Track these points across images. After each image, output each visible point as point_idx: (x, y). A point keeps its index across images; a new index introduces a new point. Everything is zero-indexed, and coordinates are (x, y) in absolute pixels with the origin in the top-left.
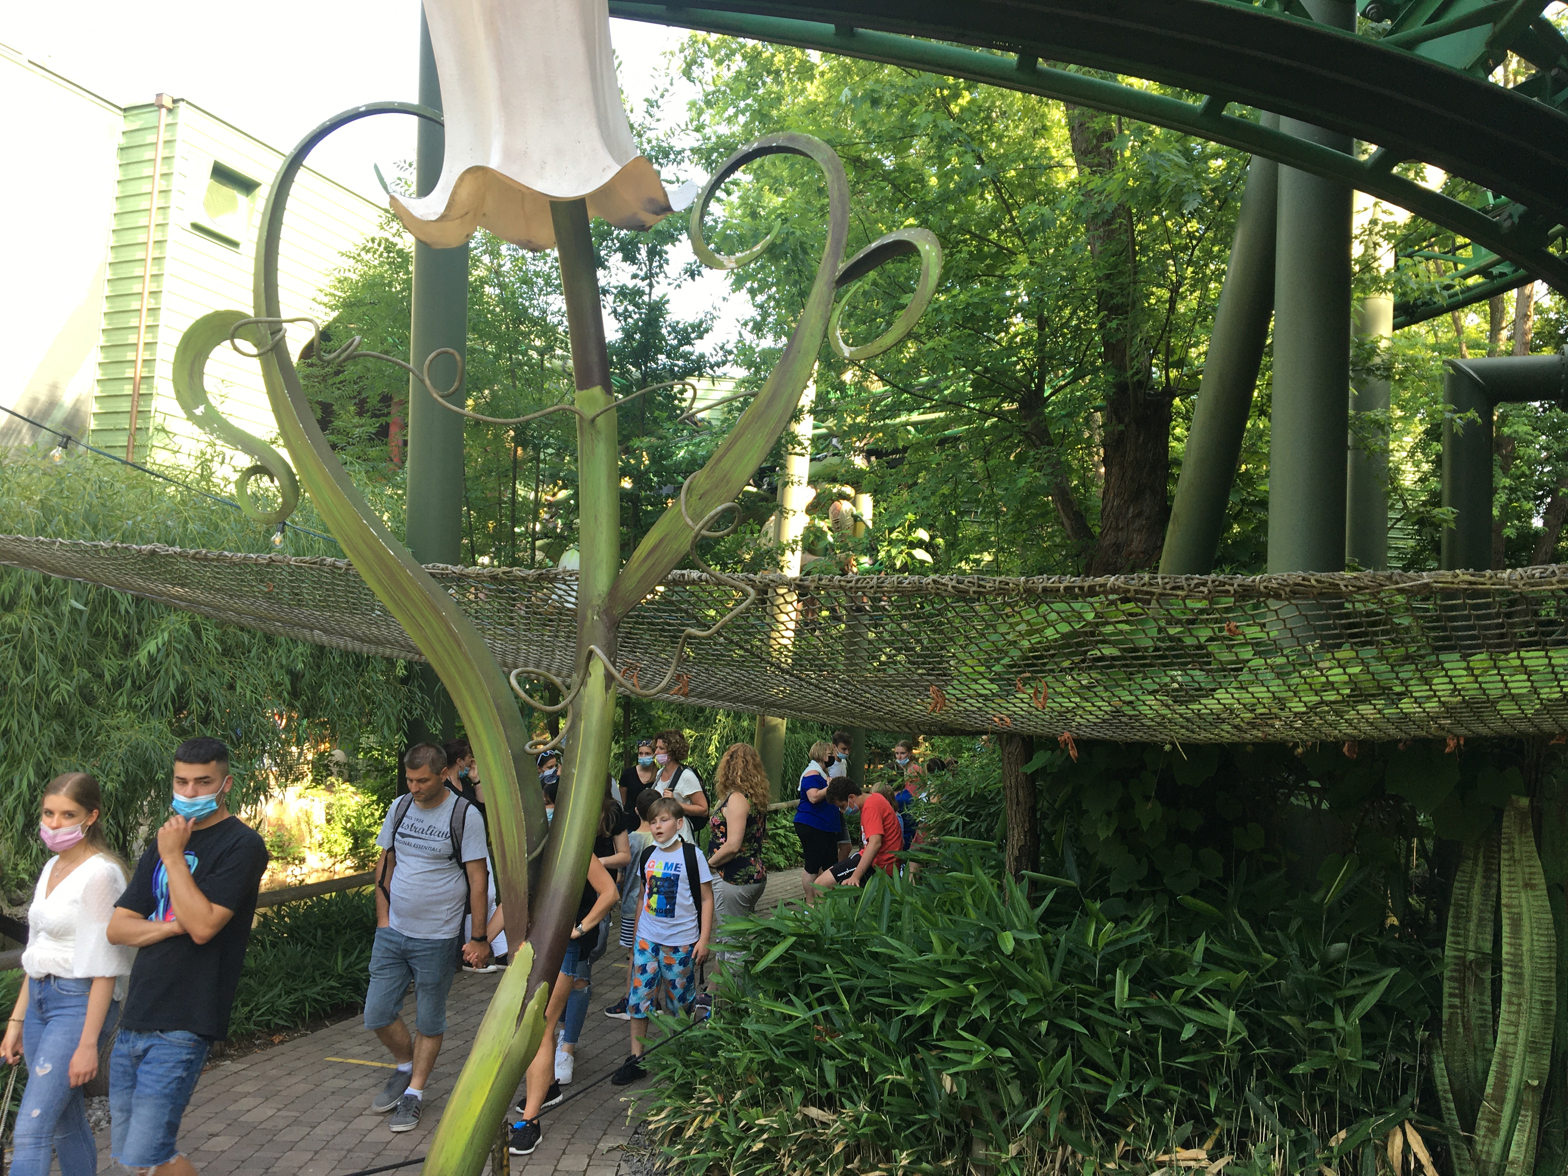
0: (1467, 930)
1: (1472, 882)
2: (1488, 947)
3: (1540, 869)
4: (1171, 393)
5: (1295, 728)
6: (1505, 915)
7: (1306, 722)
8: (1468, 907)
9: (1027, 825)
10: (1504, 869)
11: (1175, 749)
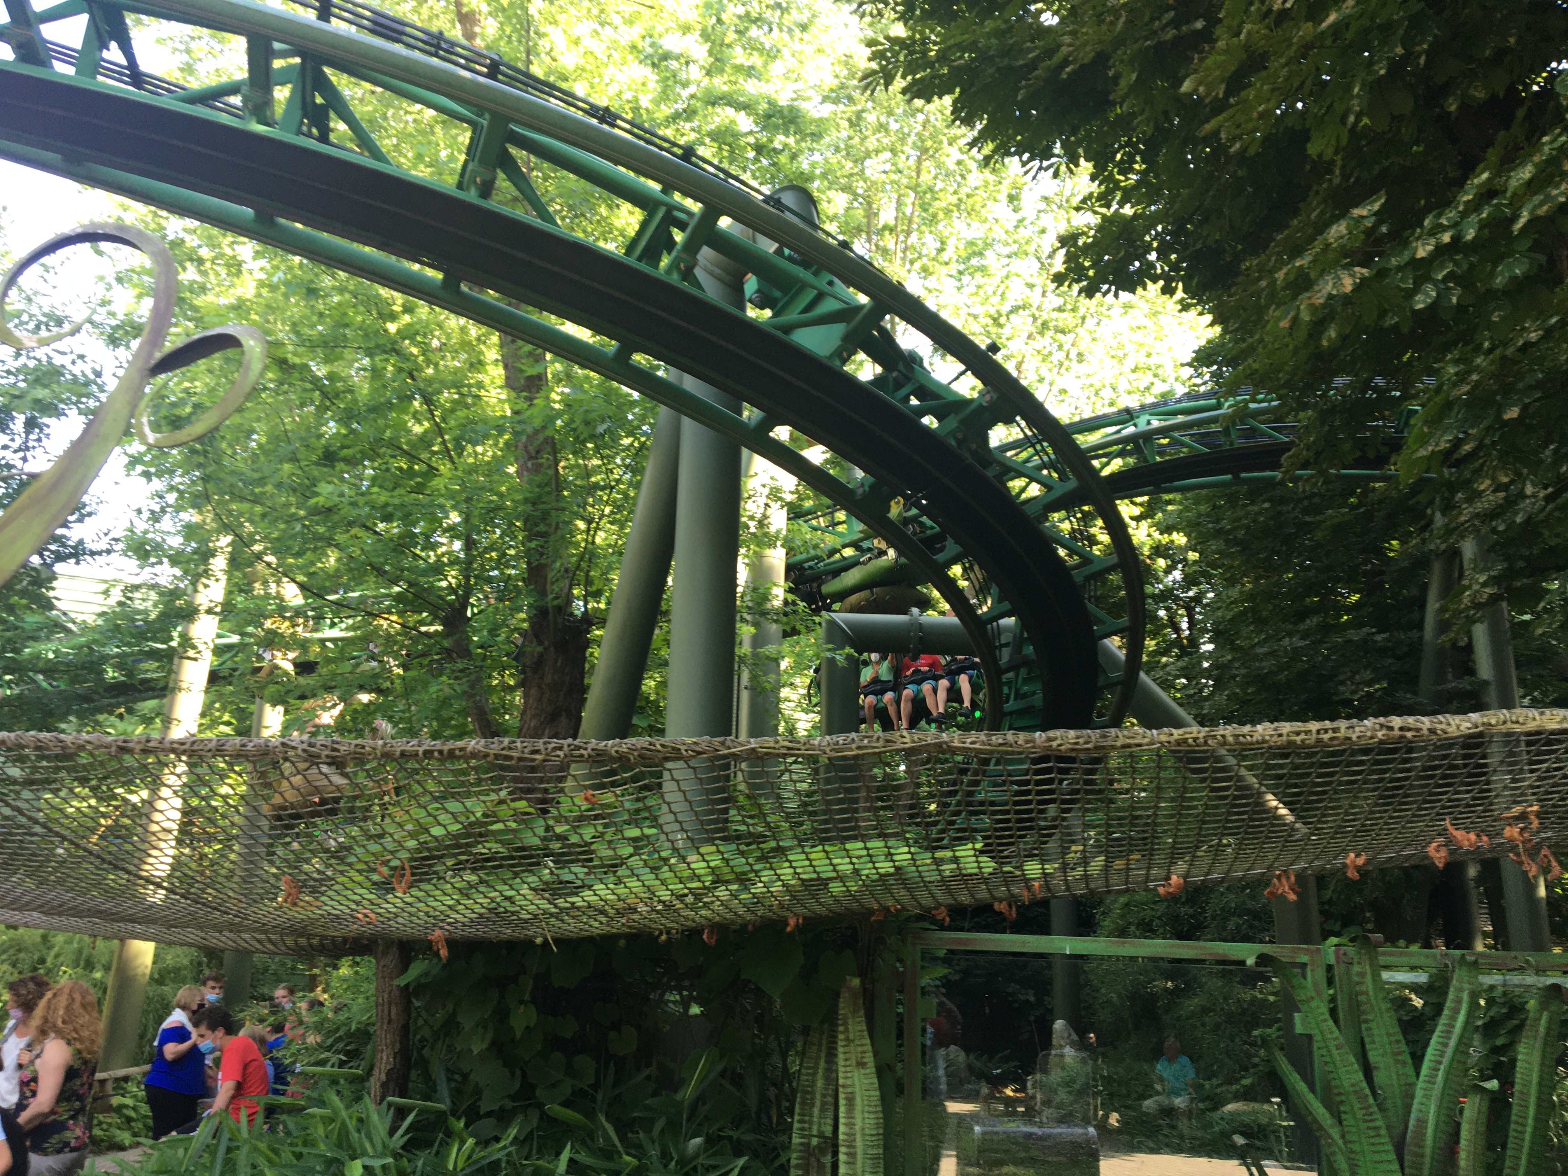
0: (811, 1116)
1: (816, 1068)
2: (828, 1130)
3: (870, 1048)
4: (589, 620)
5: (658, 912)
6: (841, 1096)
7: (668, 906)
8: (813, 1093)
9: (398, 1046)
10: (840, 1050)
11: (545, 943)
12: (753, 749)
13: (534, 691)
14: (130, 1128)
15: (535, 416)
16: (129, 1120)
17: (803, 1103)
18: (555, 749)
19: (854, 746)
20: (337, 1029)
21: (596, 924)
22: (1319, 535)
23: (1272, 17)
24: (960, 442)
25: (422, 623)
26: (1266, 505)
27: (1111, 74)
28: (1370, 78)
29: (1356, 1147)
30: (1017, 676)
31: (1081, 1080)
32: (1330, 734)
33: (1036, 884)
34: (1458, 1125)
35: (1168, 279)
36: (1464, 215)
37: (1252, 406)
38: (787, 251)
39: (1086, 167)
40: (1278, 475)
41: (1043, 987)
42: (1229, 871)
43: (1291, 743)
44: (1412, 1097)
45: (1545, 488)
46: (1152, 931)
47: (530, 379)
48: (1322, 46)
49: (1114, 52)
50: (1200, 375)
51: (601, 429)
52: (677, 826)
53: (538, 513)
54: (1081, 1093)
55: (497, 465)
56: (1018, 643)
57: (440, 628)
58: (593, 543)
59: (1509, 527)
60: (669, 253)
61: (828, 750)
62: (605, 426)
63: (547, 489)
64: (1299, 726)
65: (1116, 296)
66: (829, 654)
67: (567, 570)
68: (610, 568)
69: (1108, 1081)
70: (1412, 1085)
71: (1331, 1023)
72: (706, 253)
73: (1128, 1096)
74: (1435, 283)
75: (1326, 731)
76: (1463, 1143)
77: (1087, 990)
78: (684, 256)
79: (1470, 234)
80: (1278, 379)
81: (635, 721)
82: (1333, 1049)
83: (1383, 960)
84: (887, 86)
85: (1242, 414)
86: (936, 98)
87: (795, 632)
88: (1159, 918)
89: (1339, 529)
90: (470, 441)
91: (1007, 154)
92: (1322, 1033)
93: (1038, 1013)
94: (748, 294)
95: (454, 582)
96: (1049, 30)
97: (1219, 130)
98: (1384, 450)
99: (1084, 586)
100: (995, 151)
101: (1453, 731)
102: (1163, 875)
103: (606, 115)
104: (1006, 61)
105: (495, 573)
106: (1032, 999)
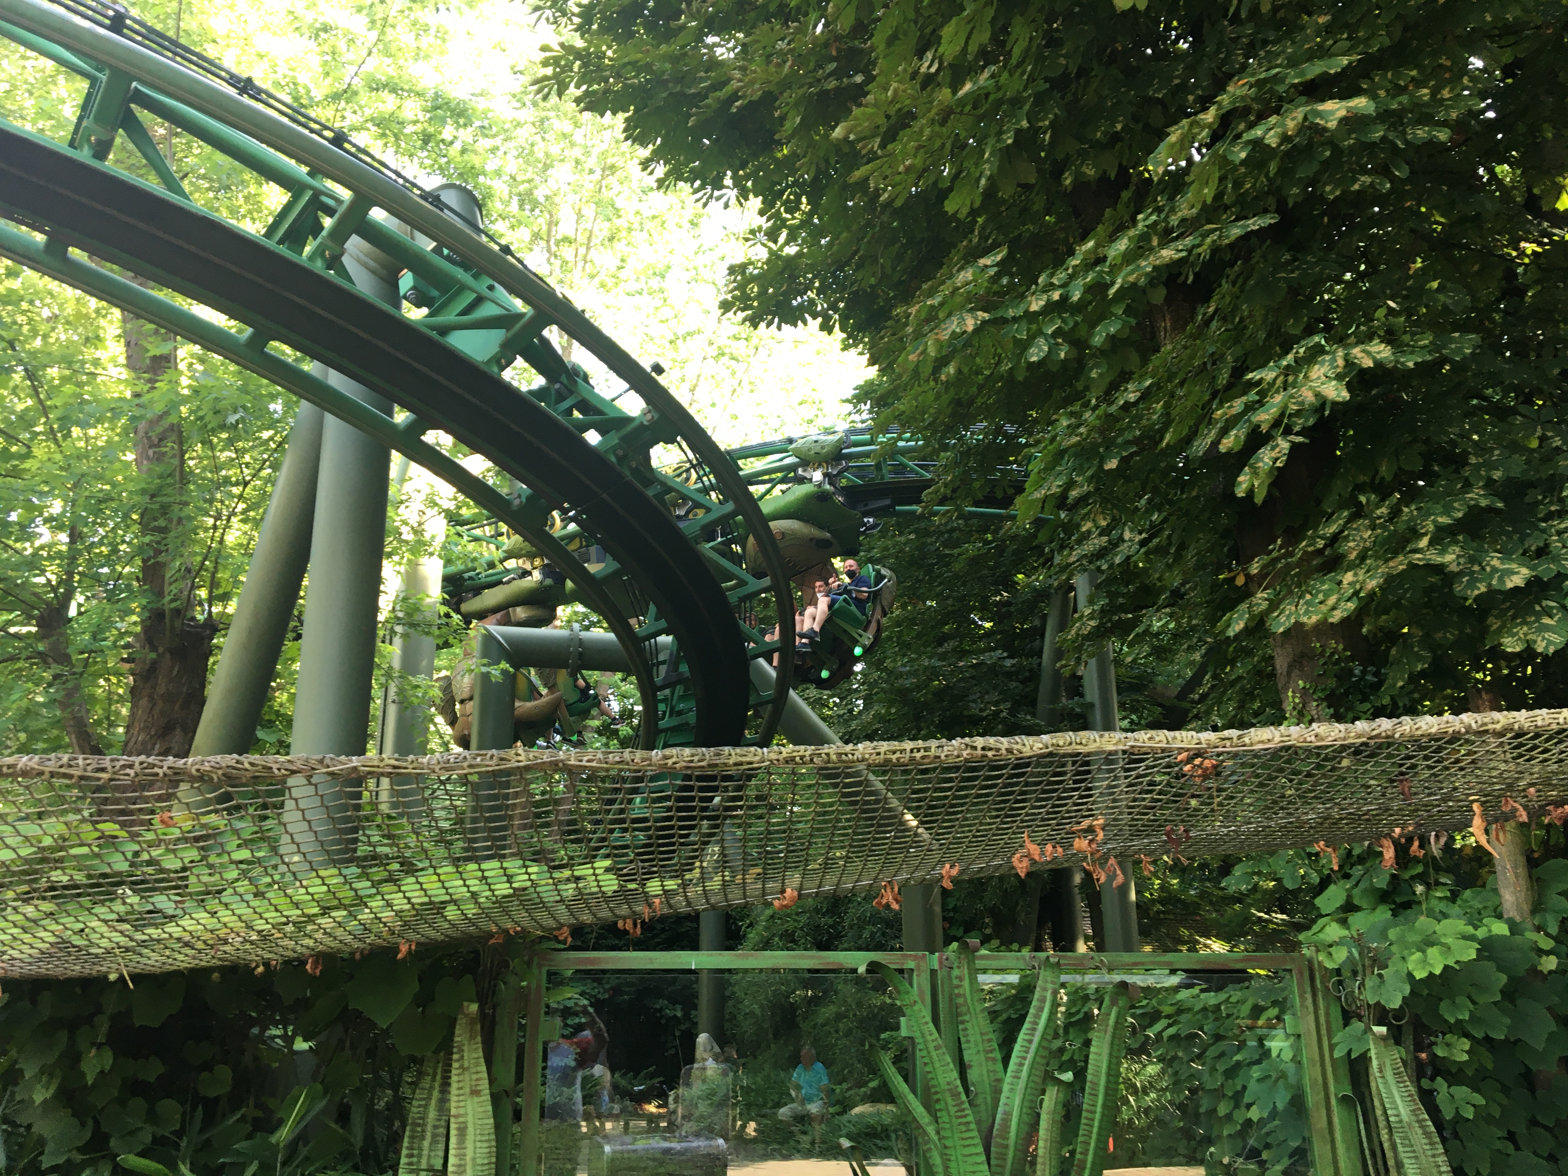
0: (421, 1149)
1: (428, 1099)
2: (438, 1164)
3: (486, 1075)
4: (213, 626)
5: (252, 943)
6: (453, 1126)
7: (264, 937)
8: (424, 1125)
10: (454, 1078)
11: (121, 978)
12: (355, 768)
13: (144, 702)
15: (158, 400)
17: (412, 1137)
18: (124, 767)
19: (465, 764)
21: (181, 957)
22: (957, 567)
23: (919, 79)
24: (620, 459)
25: (11, 623)
26: (912, 536)
27: (777, 114)
28: (999, 146)
29: (948, 1143)
30: (673, 693)
31: (721, 1092)
32: (922, 753)
33: (657, 901)
34: (1038, 1115)
35: (827, 319)
36: (1072, 277)
37: (901, 444)
38: (446, 252)
39: (755, 203)
40: (917, 509)
41: (690, 1001)
42: (838, 885)
43: (887, 761)
44: (1001, 1091)
45: (1140, 533)
46: (794, 941)
47: (154, 358)
48: (961, 113)
49: (781, 93)
50: (859, 412)
51: (232, 419)
52: (294, 848)
53: (156, 506)
54: (722, 1104)
55: (109, 452)
56: (674, 663)
57: (34, 629)
58: (221, 541)
59: (1111, 566)
60: (315, 238)
61: (437, 769)
62: (237, 416)
63: (170, 480)
64: (895, 745)
65: (779, 328)
66: (484, 669)
67: (188, 570)
68: (240, 569)
69: (746, 1090)
70: (1000, 1081)
71: (931, 1025)
72: (355, 243)
73: (765, 1105)
74: (1046, 336)
75: (919, 750)
76: (1042, 1132)
77: (730, 1003)
78: (329, 243)
79: (1076, 296)
80: (923, 420)
81: (260, 734)
82: (931, 1049)
83: (979, 964)
84: (560, 94)
85: (892, 451)
86: (609, 113)
87: (447, 645)
88: (802, 929)
89: (975, 562)
90: (78, 424)
91: (680, 178)
92: (923, 1036)
93: (683, 1027)
94: (402, 292)
95: (54, 579)
96: (721, 64)
97: (867, 179)
98: (1011, 491)
99: (739, 606)
100: (668, 175)
101: (1027, 752)
102: (779, 889)
103: (246, 86)
104: (678, 88)
105: (105, 570)
106: (679, 1014)
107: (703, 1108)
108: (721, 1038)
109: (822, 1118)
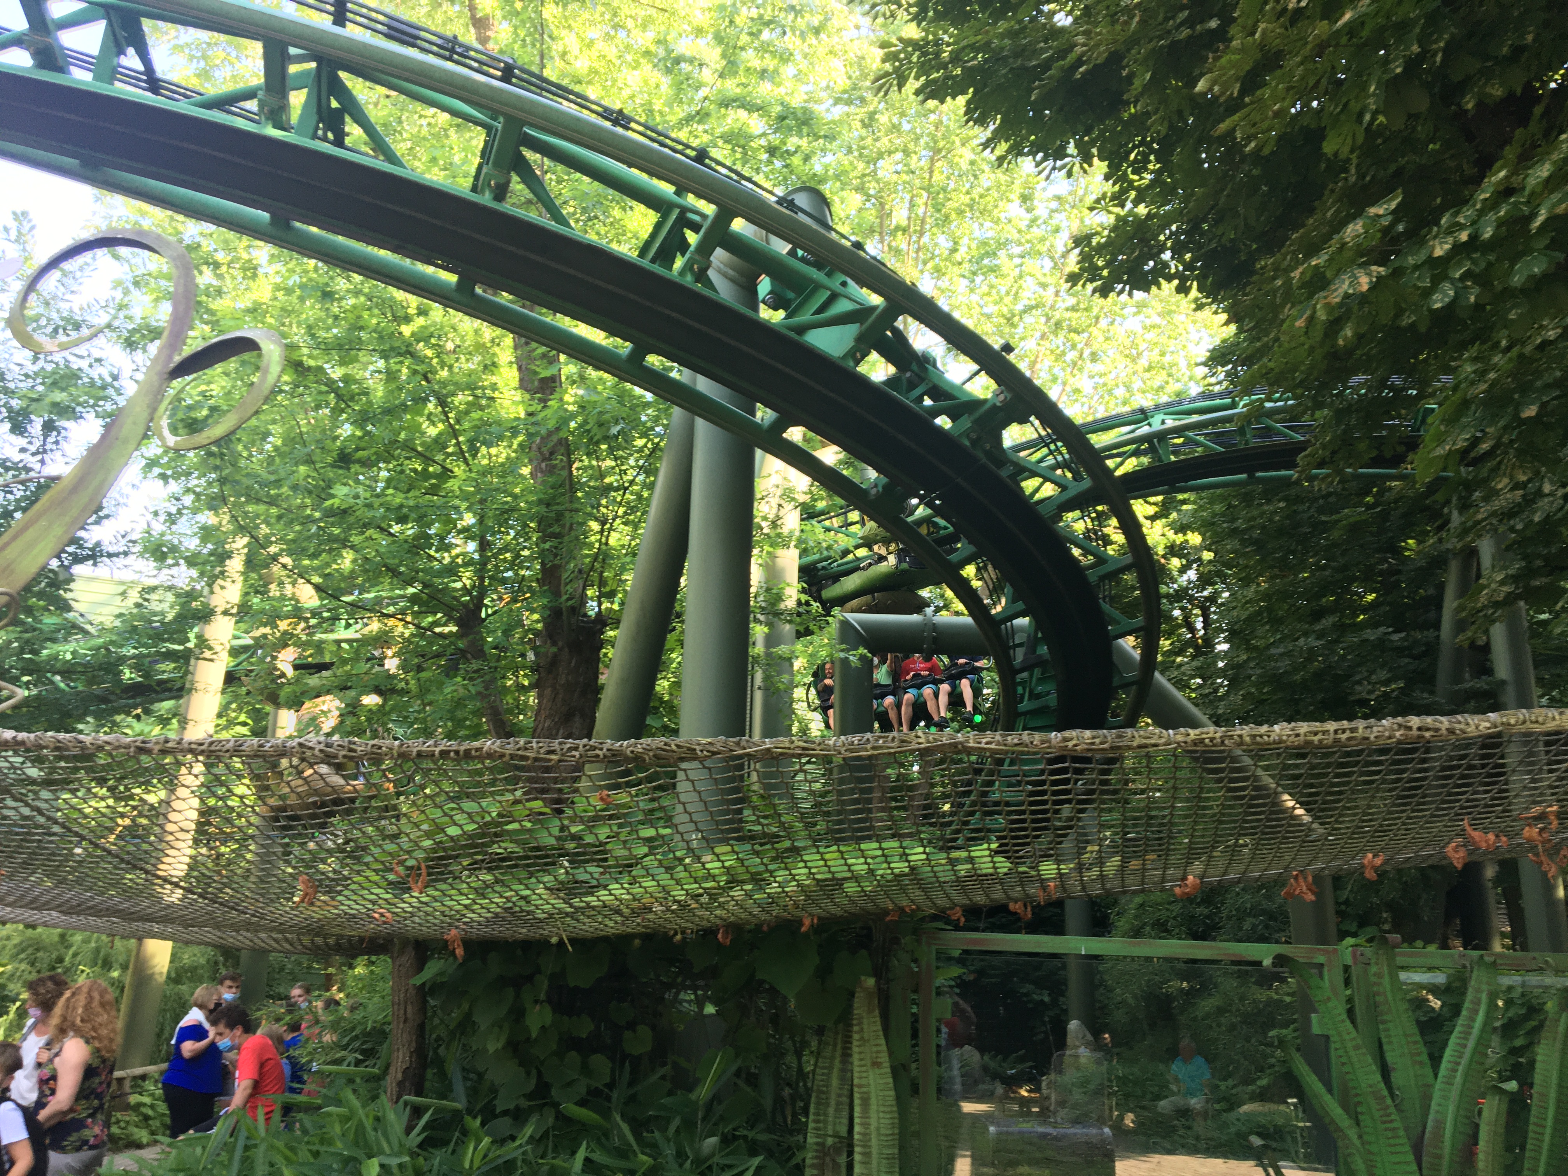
0: (826, 1115)
1: (831, 1068)
2: (843, 1131)
3: (884, 1048)
4: (603, 621)
5: (673, 912)
6: (857, 1096)
7: (683, 906)
8: (828, 1093)
9: (414, 1044)
10: (855, 1049)
11: (561, 942)
12: (768, 750)
13: (548, 691)
14: (148, 1126)
15: (549, 415)
16: (147, 1118)
17: (818, 1104)
18: (570, 749)
19: (869, 746)
20: (353, 1029)
21: (611, 924)
22: (1335, 534)
23: (1288, 15)
24: (974, 443)
25: (436, 623)
26: (1282, 504)
27: (1124, 73)
28: (1386, 77)
29: (1374, 1148)
30: (1031, 676)
32: (1347, 734)
33: (1052, 884)
34: (1477, 1126)
35: (1183, 279)
36: (1481, 213)
37: (1268, 405)
38: (800, 253)
39: (1100, 167)
40: (1293, 474)
41: (1058, 987)
42: (1245, 871)
43: (1308, 743)
44: (1430, 1098)
46: (1167, 931)
47: (544, 380)
48: (1337, 45)
49: (1129, 50)
50: (1215, 374)
51: (615, 430)
52: (692, 827)
53: (553, 515)
54: (1098, 1092)
55: (511, 466)
56: (1032, 644)
57: (454, 629)
58: (607, 544)
59: (1527, 526)
60: (683, 255)
61: (842, 750)
62: (618, 428)
63: (561, 490)
64: (1317, 726)
65: (1130, 295)
66: (843, 655)
67: (580, 571)
68: (623, 569)
69: (1123, 1081)
70: (1430, 1086)
71: (1348, 1023)
72: (719, 255)
73: (1144, 1096)
74: (1453, 281)
75: (1344, 731)
76: (1482, 1144)
77: (1102, 990)
78: (697, 257)
79: (1488, 233)
80: (1294, 378)
81: (649, 721)
82: (1349, 1048)
83: (1400, 960)
84: (900, 87)
85: (1257, 412)
86: (949, 99)
87: (808, 632)
88: (1175, 918)
89: (1355, 529)
90: (484, 443)
91: (1020, 154)
92: (1339, 1034)
93: (1051, 1013)
94: (761, 296)
95: (468, 583)
96: (1063, 30)
97: (1234, 130)
98: (1401, 449)
99: (1098, 586)
100: (1008, 152)
101: (1471, 730)
102: (1180, 876)
103: (620, 118)
104: (1019, 62)
105: (510, 574)
106: (1046, 999)
107: (1077, 1096)
108: (1095, 1027)
109: (1205, 1115)
